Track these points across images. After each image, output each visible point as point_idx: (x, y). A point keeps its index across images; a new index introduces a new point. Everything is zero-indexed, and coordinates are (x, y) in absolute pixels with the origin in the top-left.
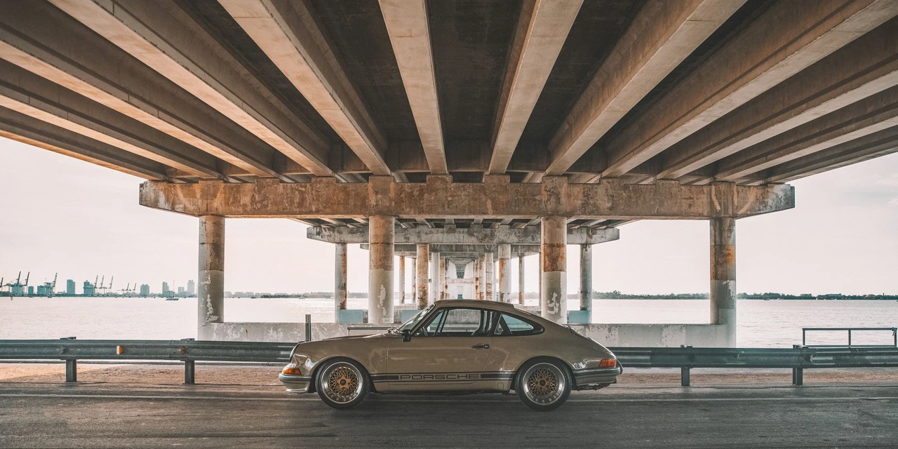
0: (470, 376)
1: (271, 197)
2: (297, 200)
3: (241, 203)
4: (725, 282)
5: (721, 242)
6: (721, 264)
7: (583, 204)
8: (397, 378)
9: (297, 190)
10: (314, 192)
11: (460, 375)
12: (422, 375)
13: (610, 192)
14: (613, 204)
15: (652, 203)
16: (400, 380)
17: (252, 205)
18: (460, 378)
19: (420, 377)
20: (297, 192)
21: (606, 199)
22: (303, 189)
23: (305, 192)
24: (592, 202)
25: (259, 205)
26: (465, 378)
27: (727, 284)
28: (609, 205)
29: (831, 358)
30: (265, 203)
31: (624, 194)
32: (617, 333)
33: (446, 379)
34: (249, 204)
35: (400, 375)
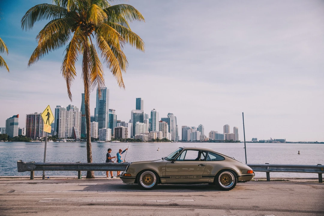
0: (198, 176)
11: (194, 176)
12: (179, 176)
16: (170, 178)
18: (194, 178)
19: (178, 177)
26: (196, 178)
33: (188, 178)
35: (170, 176)
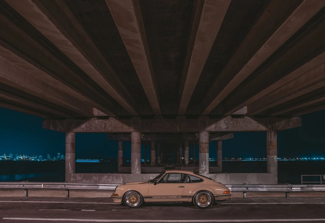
1: (93, 125)
2: (103, 126)
3: (82, 128)
4: (272, 157)
5: (271, 140)
6: (271, 149)
7: (215, 127)
8: (152, 197)
9: (103, 122)
10: (110, 123)
11: (174, 196)
12: (161, 196)
13: (226, 122)
14: (227, 126)
15: (243, 125)
17: (86, 128)
20: (103, 123)
21: (224, 124)
22: (106, 122)
23: (106, 123)
24: (218, 126)
25: (88, 128)
27: (273, 157)
28: (225, 127)
29: (299, 188)
30: (91, 127)
31: (231, 122)
32: (229, 177)
34: (85, 128)
